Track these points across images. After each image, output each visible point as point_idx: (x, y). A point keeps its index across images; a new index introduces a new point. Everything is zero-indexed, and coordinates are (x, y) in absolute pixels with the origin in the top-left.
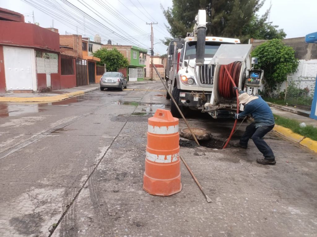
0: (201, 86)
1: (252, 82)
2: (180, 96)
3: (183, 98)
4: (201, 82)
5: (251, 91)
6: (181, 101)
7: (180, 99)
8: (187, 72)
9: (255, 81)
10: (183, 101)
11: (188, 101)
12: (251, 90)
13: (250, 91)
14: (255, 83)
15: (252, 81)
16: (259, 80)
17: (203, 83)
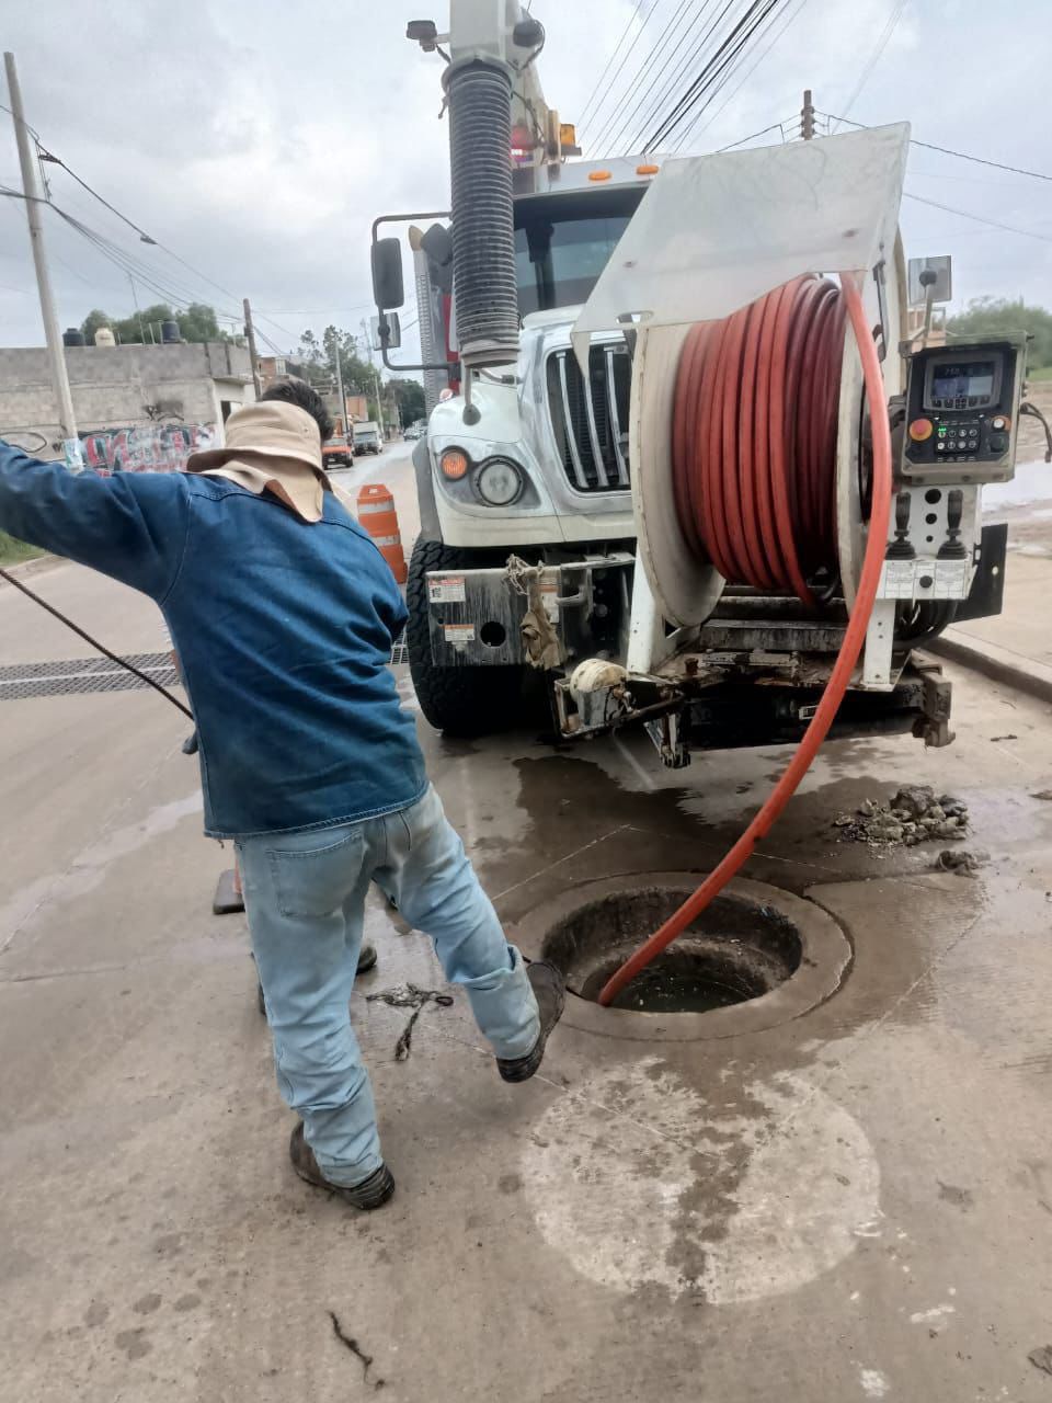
0: (574, 511)
1: (941, 446)
2: (433, 600)
3: (452, 613)
4: (573, 479)
5: (942, 523)
6: (439, 633)
7: (433, 624)
8: (471, 416)
9: (968, 438)
10: (460, 636)
11: (492, 633)
12: (941, 509)
13: (931, 519)
14: (967, 453)
15: (946, 440)
16: (999, 423)
17: (584, 484)
